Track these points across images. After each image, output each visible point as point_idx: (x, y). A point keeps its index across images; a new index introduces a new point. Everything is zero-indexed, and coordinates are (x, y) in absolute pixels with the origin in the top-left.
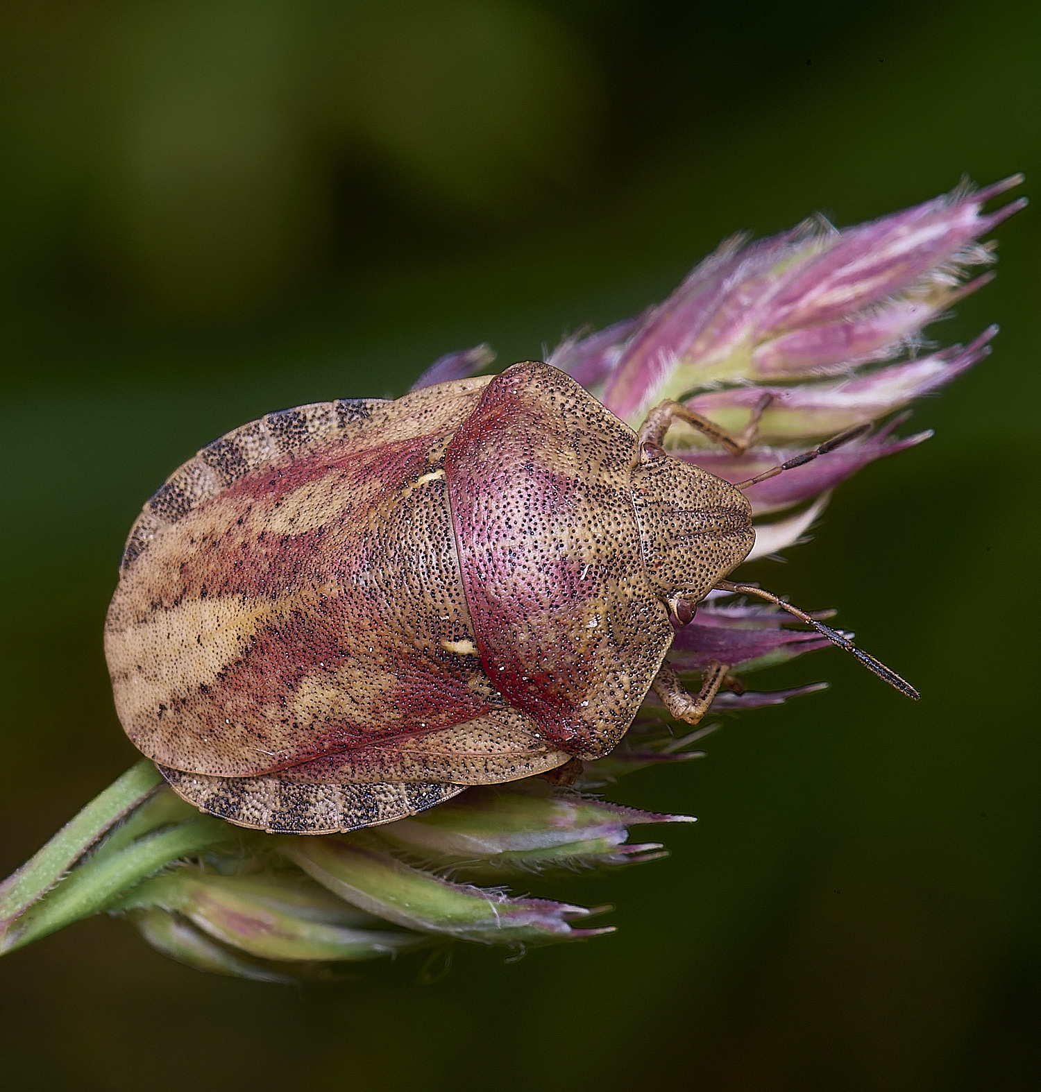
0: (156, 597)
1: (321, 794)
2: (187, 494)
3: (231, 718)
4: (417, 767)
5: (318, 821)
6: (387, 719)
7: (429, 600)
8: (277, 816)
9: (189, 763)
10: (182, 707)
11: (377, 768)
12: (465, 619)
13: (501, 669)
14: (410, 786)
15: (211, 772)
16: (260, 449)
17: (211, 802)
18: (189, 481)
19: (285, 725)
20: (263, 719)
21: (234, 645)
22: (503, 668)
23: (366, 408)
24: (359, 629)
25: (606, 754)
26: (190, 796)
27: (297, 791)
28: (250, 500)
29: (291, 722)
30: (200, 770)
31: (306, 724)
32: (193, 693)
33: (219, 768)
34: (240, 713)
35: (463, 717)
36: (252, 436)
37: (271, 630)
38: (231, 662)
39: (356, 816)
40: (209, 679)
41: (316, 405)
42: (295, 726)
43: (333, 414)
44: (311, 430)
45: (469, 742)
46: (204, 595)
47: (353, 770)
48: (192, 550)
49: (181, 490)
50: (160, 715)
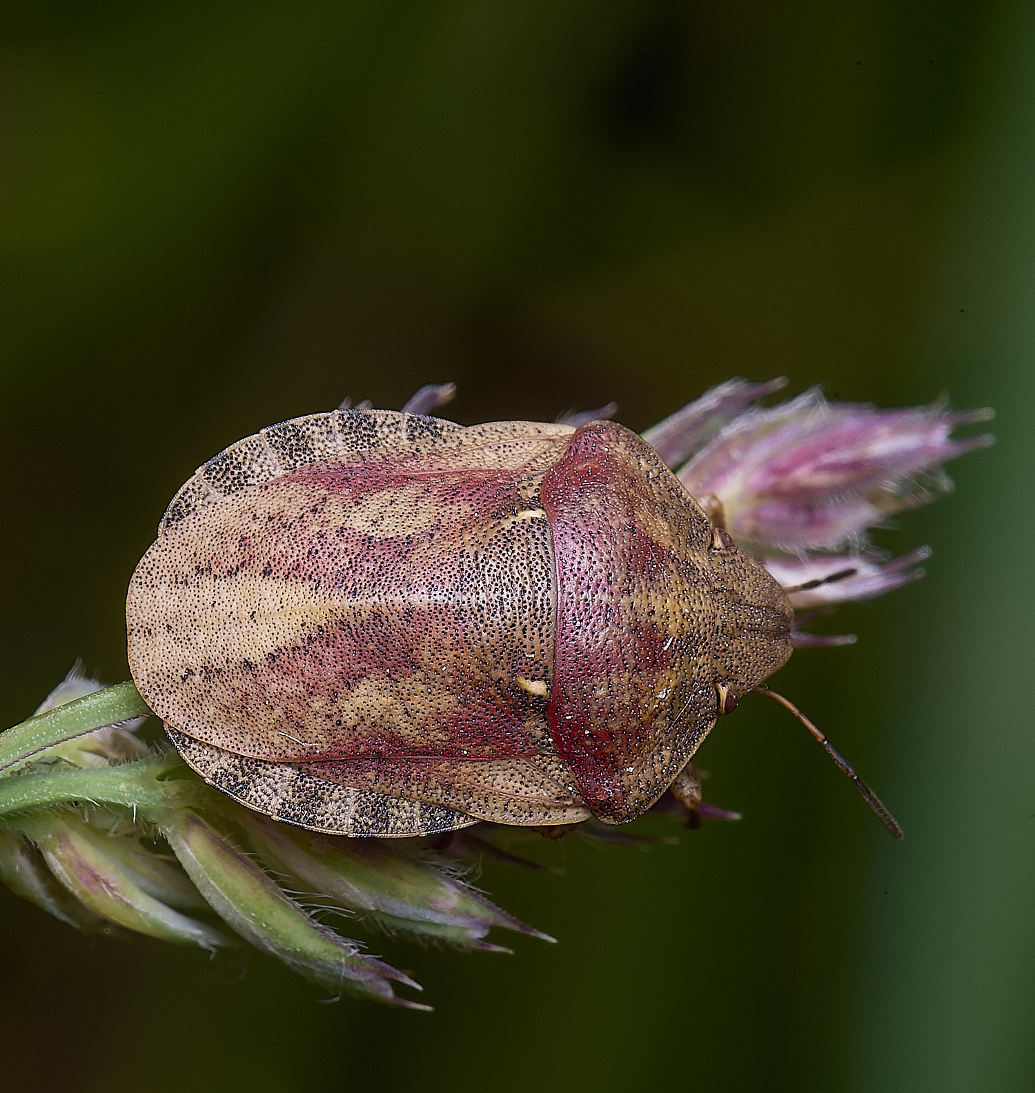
0: (203, 563)
1: (336, 795)
2: (244, 468)
3: (271, 701)
4: (440, 791)
5: (328, 819)
6: (431, 738)
7: (518, 634)
8: (287, 805)
9: (206, 733)
10: (214, 676)
11: (401, 782)
12: (547, 660)
13: (567, 718)
14: (426, 807)
15: (228, 746)
16: (326, 442)
17: (219, 775)
18: (249, 456)
19: (328, 720)
20: (307, 708)
21: (295, 630)
22: (570, 717)
23: (436, 428)
24: (439, 645)
25: (627, 822)
26: (198, 764)
27: (313, 785)
28: (324, 492)
29: (335, 719)
30: (216, 742)
31: (350, 724)
32: (232, 666)
33: (237, 745)
34: (284, 697)
35: (505, 753)
36: (320, 426)
37: (343, 624)
38: (287, 645)
39: (366, 824)
40: (256, 656)
41: (387, 412)
42: (339, 723)
43: (404, 426)
44: (379, 435)
45: (500, 779)
46: (266, 572)
47: (376, 779)
48: (255, 527)
49: (239, 463)
50: (184, 679)
